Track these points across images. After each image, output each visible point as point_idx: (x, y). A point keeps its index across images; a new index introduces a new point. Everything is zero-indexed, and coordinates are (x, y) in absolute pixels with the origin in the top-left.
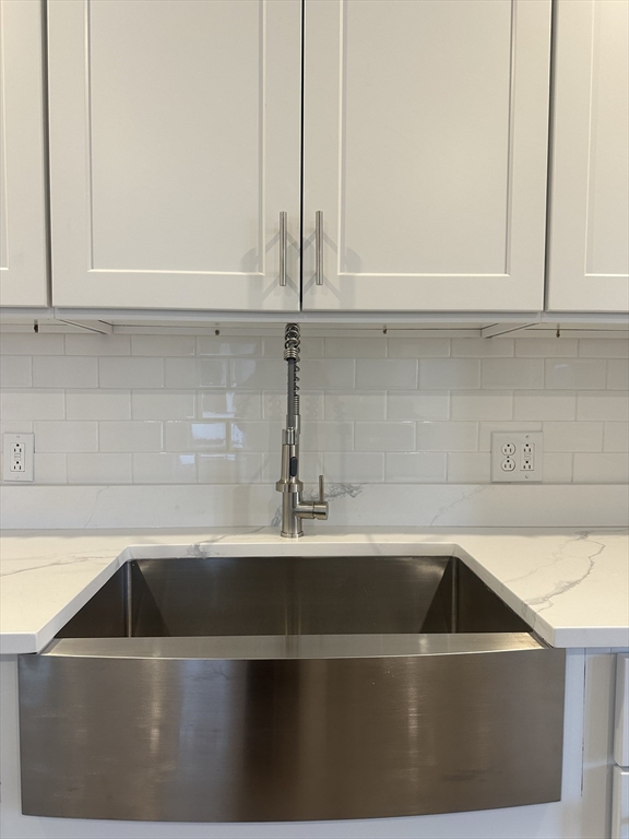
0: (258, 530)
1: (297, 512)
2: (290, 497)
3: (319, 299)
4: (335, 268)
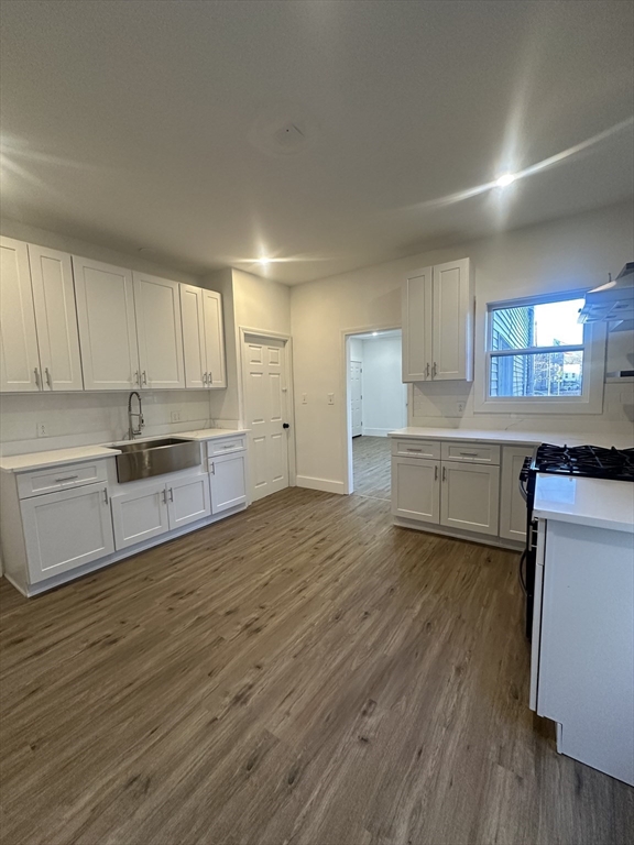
1: (132, 434)
3: (145, 387)
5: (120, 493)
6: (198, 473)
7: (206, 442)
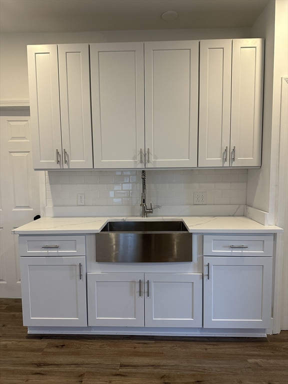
0: (137, 216)
1: (145, 212)
2: (144, 208)
3: (149, 166)
4: (152, 159)
5: (97, 271)
6: (188, 271)
7: (202, 235)
